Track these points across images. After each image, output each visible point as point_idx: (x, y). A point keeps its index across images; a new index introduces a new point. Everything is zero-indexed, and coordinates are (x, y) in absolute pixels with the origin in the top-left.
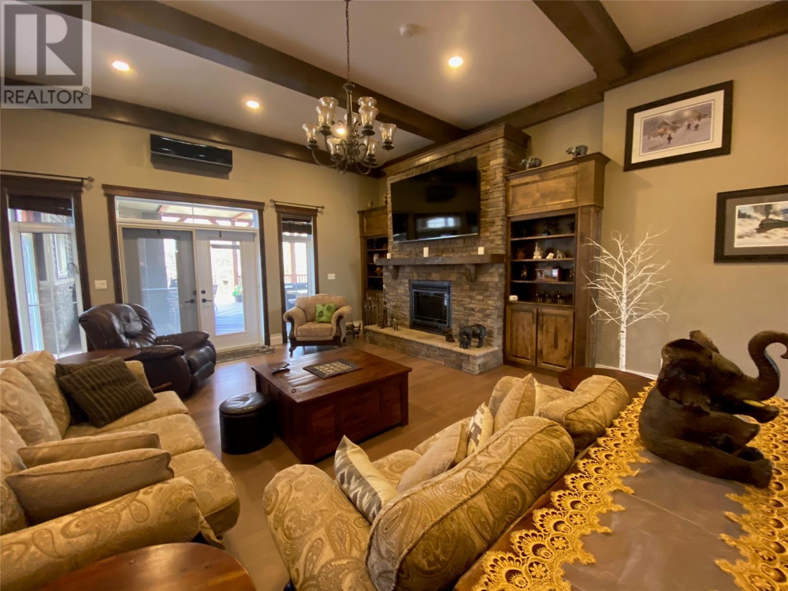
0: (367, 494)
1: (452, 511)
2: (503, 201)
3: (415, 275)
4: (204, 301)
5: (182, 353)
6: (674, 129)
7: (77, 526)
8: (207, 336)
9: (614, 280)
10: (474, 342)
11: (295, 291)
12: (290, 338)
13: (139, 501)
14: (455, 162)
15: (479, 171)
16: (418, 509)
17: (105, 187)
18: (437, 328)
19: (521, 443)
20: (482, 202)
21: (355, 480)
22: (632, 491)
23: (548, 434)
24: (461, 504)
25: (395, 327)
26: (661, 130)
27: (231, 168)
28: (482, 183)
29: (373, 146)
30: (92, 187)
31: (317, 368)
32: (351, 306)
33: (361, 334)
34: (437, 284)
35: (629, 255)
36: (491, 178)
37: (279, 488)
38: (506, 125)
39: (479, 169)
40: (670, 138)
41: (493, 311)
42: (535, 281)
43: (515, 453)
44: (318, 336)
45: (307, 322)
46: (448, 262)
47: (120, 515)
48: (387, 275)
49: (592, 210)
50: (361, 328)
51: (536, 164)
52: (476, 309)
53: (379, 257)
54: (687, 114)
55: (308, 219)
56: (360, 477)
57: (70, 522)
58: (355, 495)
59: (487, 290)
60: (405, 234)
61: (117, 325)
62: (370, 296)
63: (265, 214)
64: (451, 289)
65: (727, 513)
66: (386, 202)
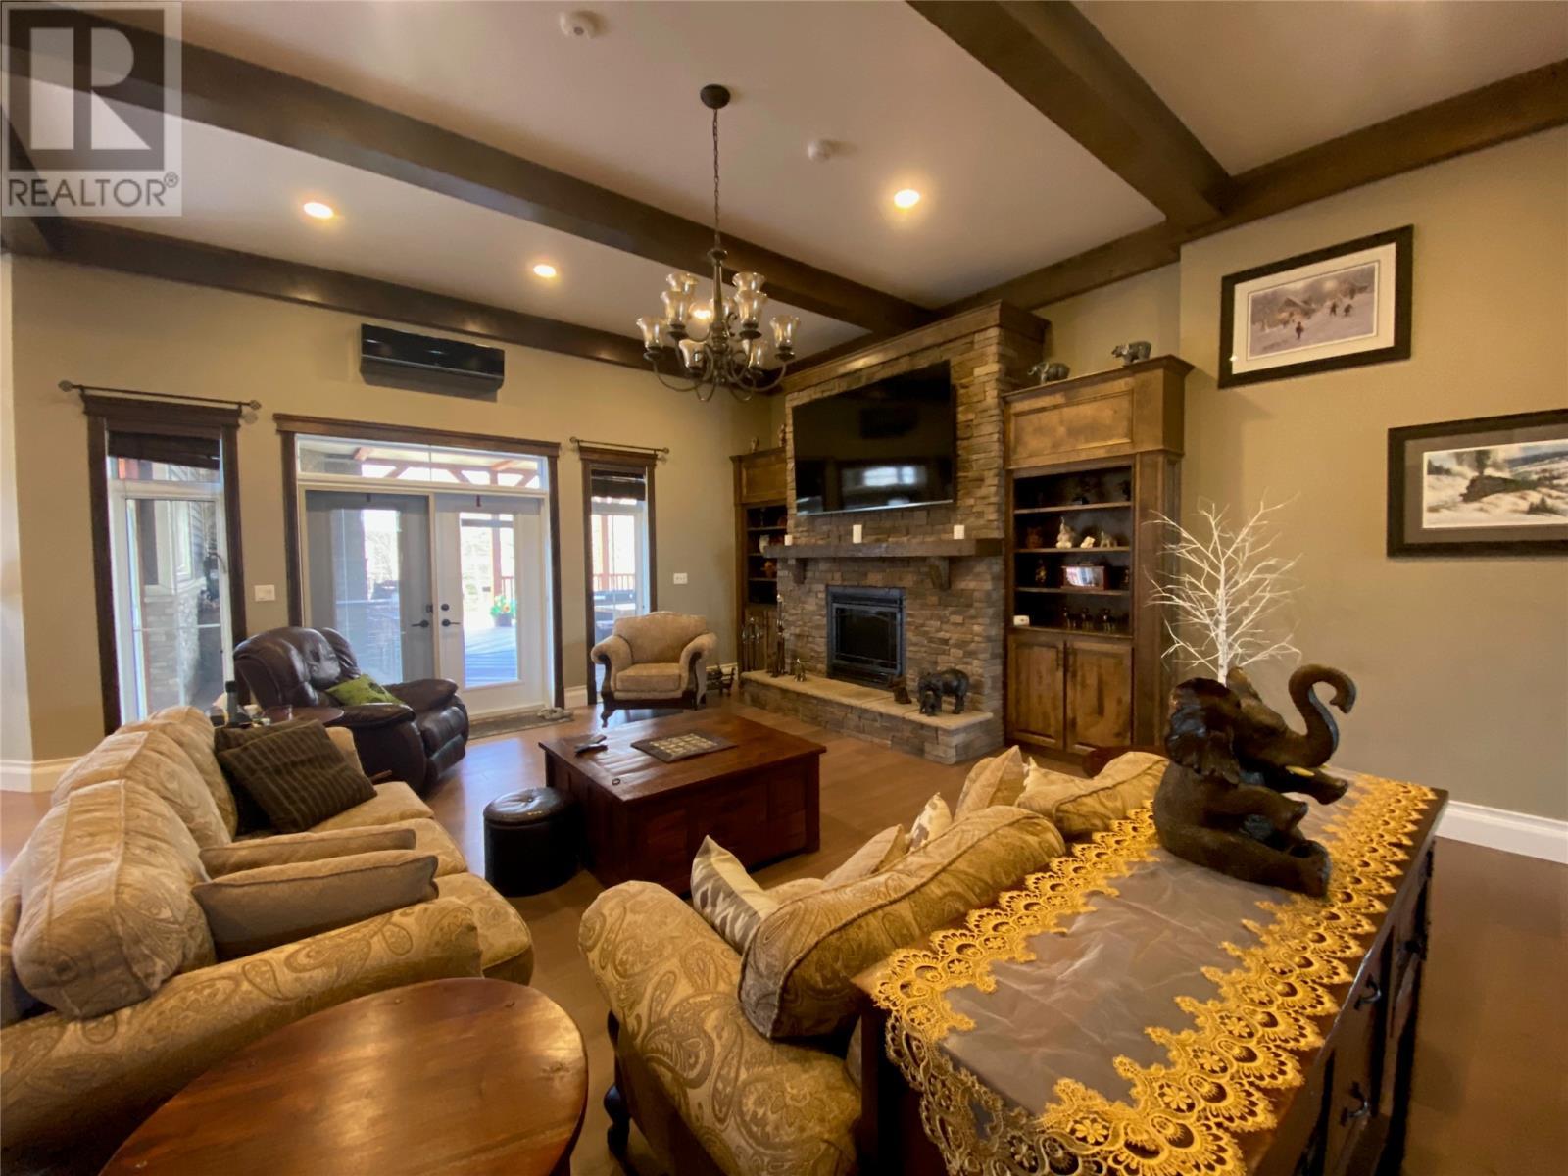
0: (742, 916)
1: (860, 917)
2: (998, 440)
3: (837, 576)
4: (446, 623)
5: (411, 717)
6: (1307, 313)
7: (308, 956)
8: (453, 688)
9: (1203, 587)
10: (948, 703)
11: (612, 606)
12: (604, 695)
13: (395, 925)
14: (910, 369)
15: (954, 387)
16: (812, 913)
17: (279, 418)
18: (879, 676)
19: (976, 839)
20: (959, 443)
21: (724, 899)
22: (1117, 893)
23: (1021, 829)
24: (874, 910)
25: (799, 674)
26: (1284, 315)
27: (502, 381)
28: (961, 408)
29: (759, 352)
30: (256, 418)
31: (656, 744)
32: (716, 633)
33: (735, 687)
34: (881, 593)
35: (1231, 541)
36: (975, 399)
37: (606, 912)
38: (1002, 304)
39: (953, 381)
40: (1299, 330)
41: (983, 645)
42: (1062, 590)
43: (965, 852)
44: (654, 690)
45: (634, 663)
46: (899, 553)
47: (369, 945)
48: (784, 577)
49: (1161, 459)
50: (736, 677)
51: (1060, 374)
52: (951, 642)
53: (770, 542)
54: (1330, 285)
55: (638, 471)
56: (731, 894)
57: (297, 951)
58: (724, 919)
59: (970, 605)
60: (819, 498)
61: (299, 666)
62: (751, 615)
63: (559, 463)
64: (904, 603)
65: (1244, 922)
66: (784, 440)
